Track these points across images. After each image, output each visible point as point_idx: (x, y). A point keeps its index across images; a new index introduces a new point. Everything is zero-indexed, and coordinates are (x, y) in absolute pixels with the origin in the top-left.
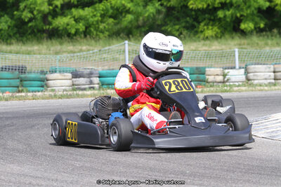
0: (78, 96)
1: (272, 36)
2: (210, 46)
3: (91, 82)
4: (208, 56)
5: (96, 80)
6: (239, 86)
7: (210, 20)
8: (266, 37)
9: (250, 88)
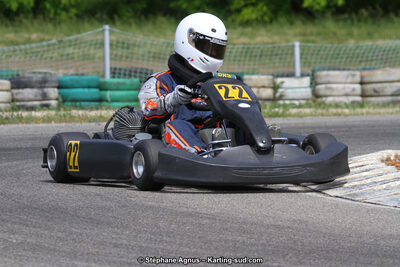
0: (20, 119)
1: (359, 20)
2: (252, 36)
3: (45, 97)
4: (248, 53)
5: (53, 92)
6: (300, 106)
8: (349, 22)
9: (320, 111)
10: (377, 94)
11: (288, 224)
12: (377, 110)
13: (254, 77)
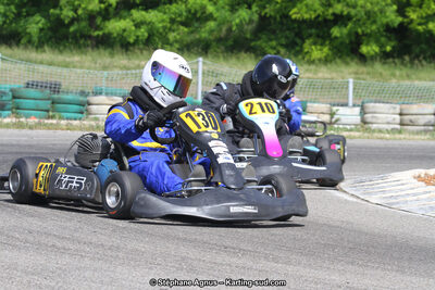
1: (402, 64)
2: (316, 72)
4: (311, 85)
6: (351, 130)
7: (318, 36)
9: (366, 134)
10: (412, 123)
11: (338, 224)
12: (412, 136)
13: (316, 105)
